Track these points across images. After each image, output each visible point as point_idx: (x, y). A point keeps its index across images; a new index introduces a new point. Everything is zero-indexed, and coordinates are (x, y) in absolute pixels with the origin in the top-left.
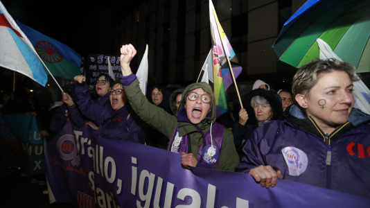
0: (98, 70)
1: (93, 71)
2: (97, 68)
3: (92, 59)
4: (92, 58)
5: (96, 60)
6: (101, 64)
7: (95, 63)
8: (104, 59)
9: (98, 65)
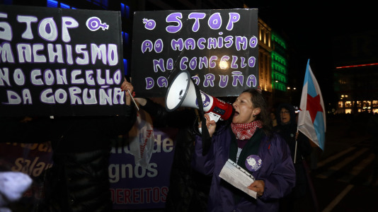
0: (168, 53)
1: (154, 55)
2: (167, 45)
3: (149, 24)
4: (145, 21)
5: (162, 24)
6: (176, 36)
7: (160, 33)
8: (184, 20)
9: (167, 38)
